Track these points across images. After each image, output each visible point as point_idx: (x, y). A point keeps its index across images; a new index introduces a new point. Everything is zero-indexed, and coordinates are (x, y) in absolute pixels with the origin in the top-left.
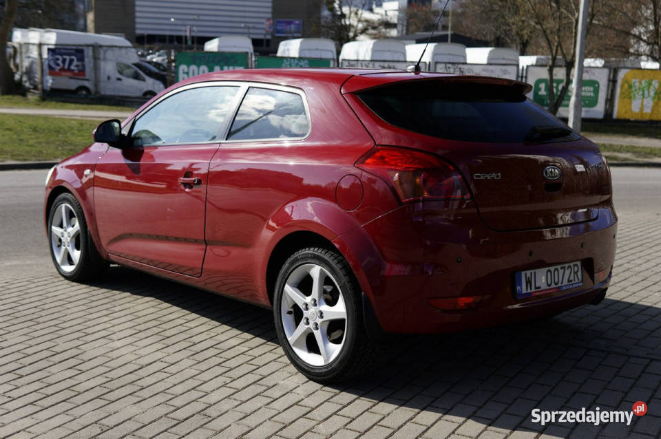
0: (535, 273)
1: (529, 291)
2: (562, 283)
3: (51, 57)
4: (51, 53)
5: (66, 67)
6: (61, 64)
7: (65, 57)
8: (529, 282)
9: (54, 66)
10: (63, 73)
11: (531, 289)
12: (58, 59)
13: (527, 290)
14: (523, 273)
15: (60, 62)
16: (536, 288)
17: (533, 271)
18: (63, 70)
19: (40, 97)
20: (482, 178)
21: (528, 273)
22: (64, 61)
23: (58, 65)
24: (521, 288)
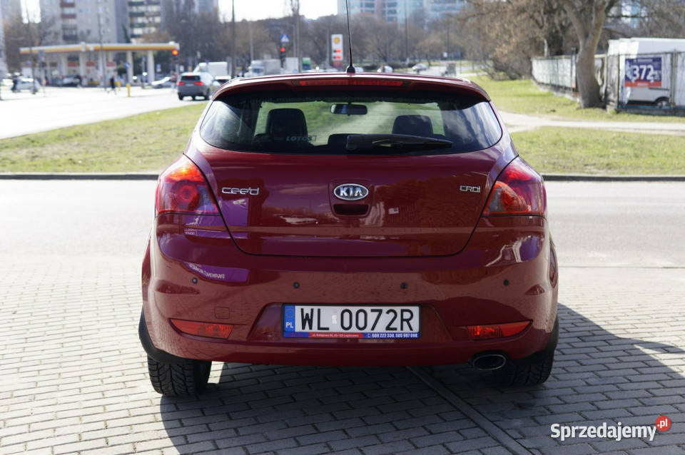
0: (319, 310)
1: (307, 329)
2: (373, 329)
3: (628, 68)
4: (628, 64)
5: (642, 77)
6: (638, 75)
7: (641, 67)
8: (307, 320)
9: (630, 77)
10: (639, 84)
11: (311, 328)
12: (635, 70)
13: (303, 328)
14: (298, 309)
15: (637, 72)
16: (319, 328)
17: (316, 308)
18: (639, 80)
19: (616, 110)
20: (232, 192)
21: (307, 309)
22: (641, 71)
23: (635, 75)
24: (294, 325)
